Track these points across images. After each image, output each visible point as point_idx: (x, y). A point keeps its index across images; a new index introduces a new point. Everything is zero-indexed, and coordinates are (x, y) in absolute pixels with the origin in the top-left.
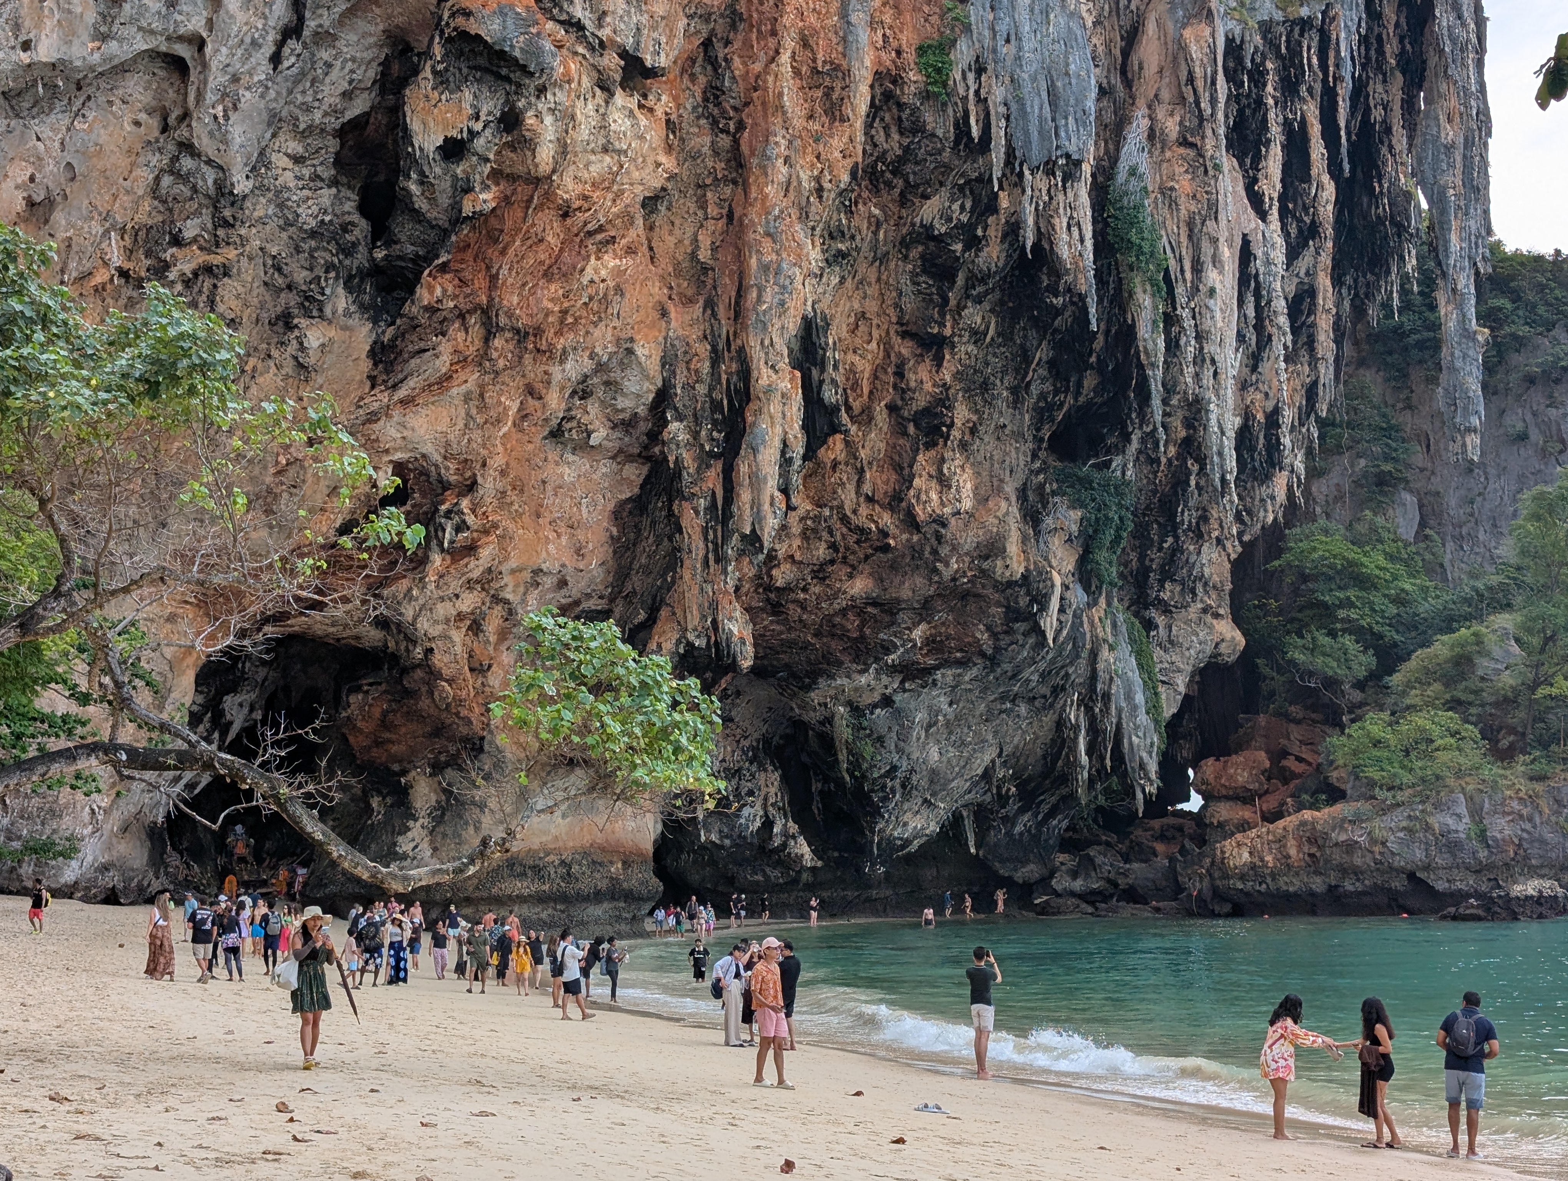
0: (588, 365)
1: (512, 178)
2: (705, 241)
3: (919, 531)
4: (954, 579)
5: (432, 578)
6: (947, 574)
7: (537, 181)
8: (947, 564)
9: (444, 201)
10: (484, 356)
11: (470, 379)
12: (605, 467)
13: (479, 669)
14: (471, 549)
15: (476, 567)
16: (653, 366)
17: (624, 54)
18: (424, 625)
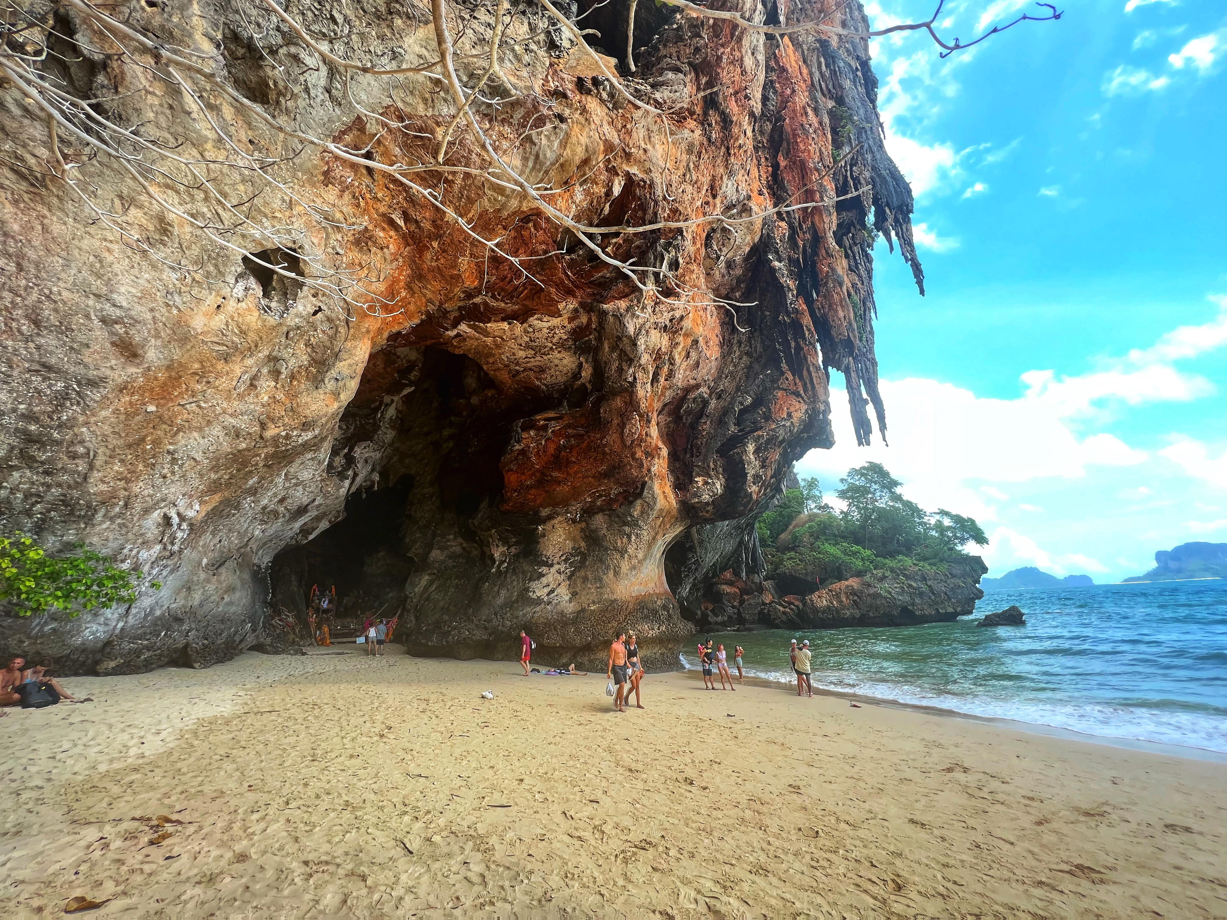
5: (650, 302)
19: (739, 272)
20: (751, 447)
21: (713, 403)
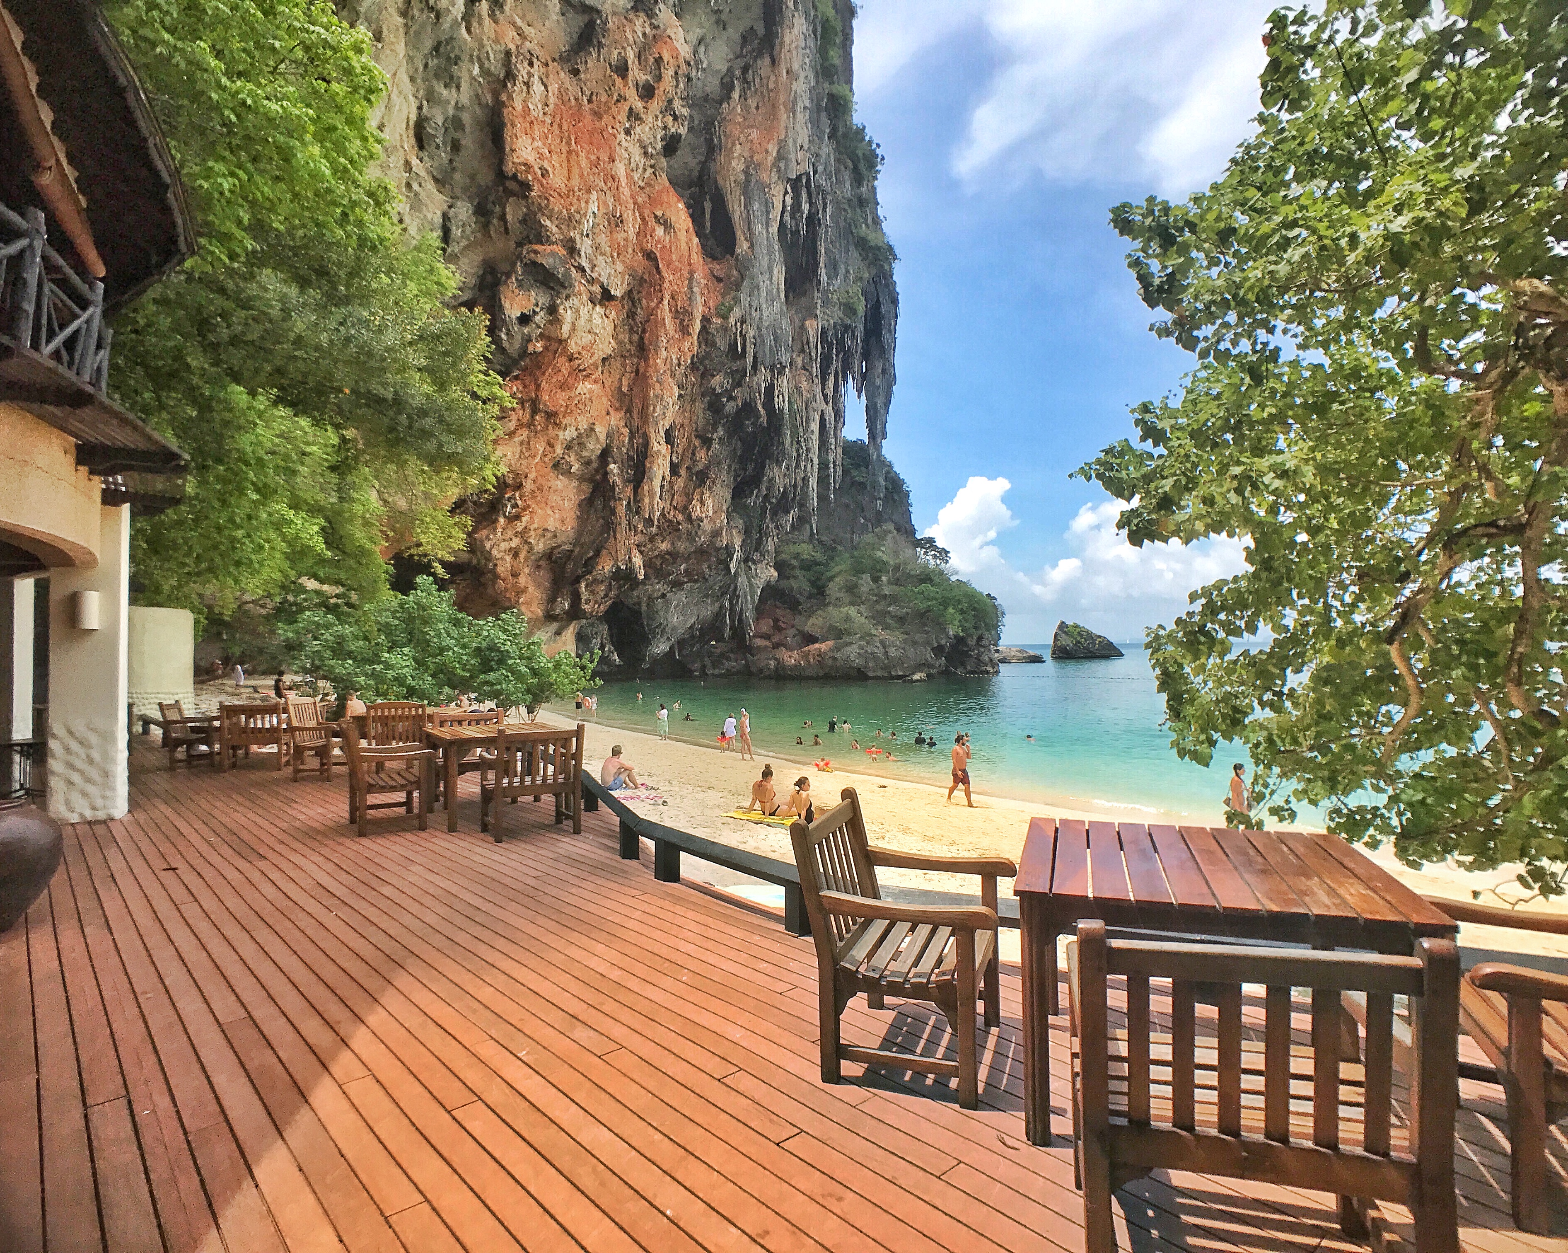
0: (575, 434)
1: (549, 339)
2: (625, 382)
3: (691, 523)
4: (701, 545)
5: (499, 530)
6: (699, 542)
7: (560, 341)
8: (700, 538)
9: (517, 345)
10: (530, 425)
11: (524, 434)
12: (575, 484)
13: (515, 575)
14: (518, 517)
15: (520, 526)
16: (602, 437)
17: (602, 287)
18: (495, 552)
19: (595, 465)
20: (583, 585)
21: (577, 550)
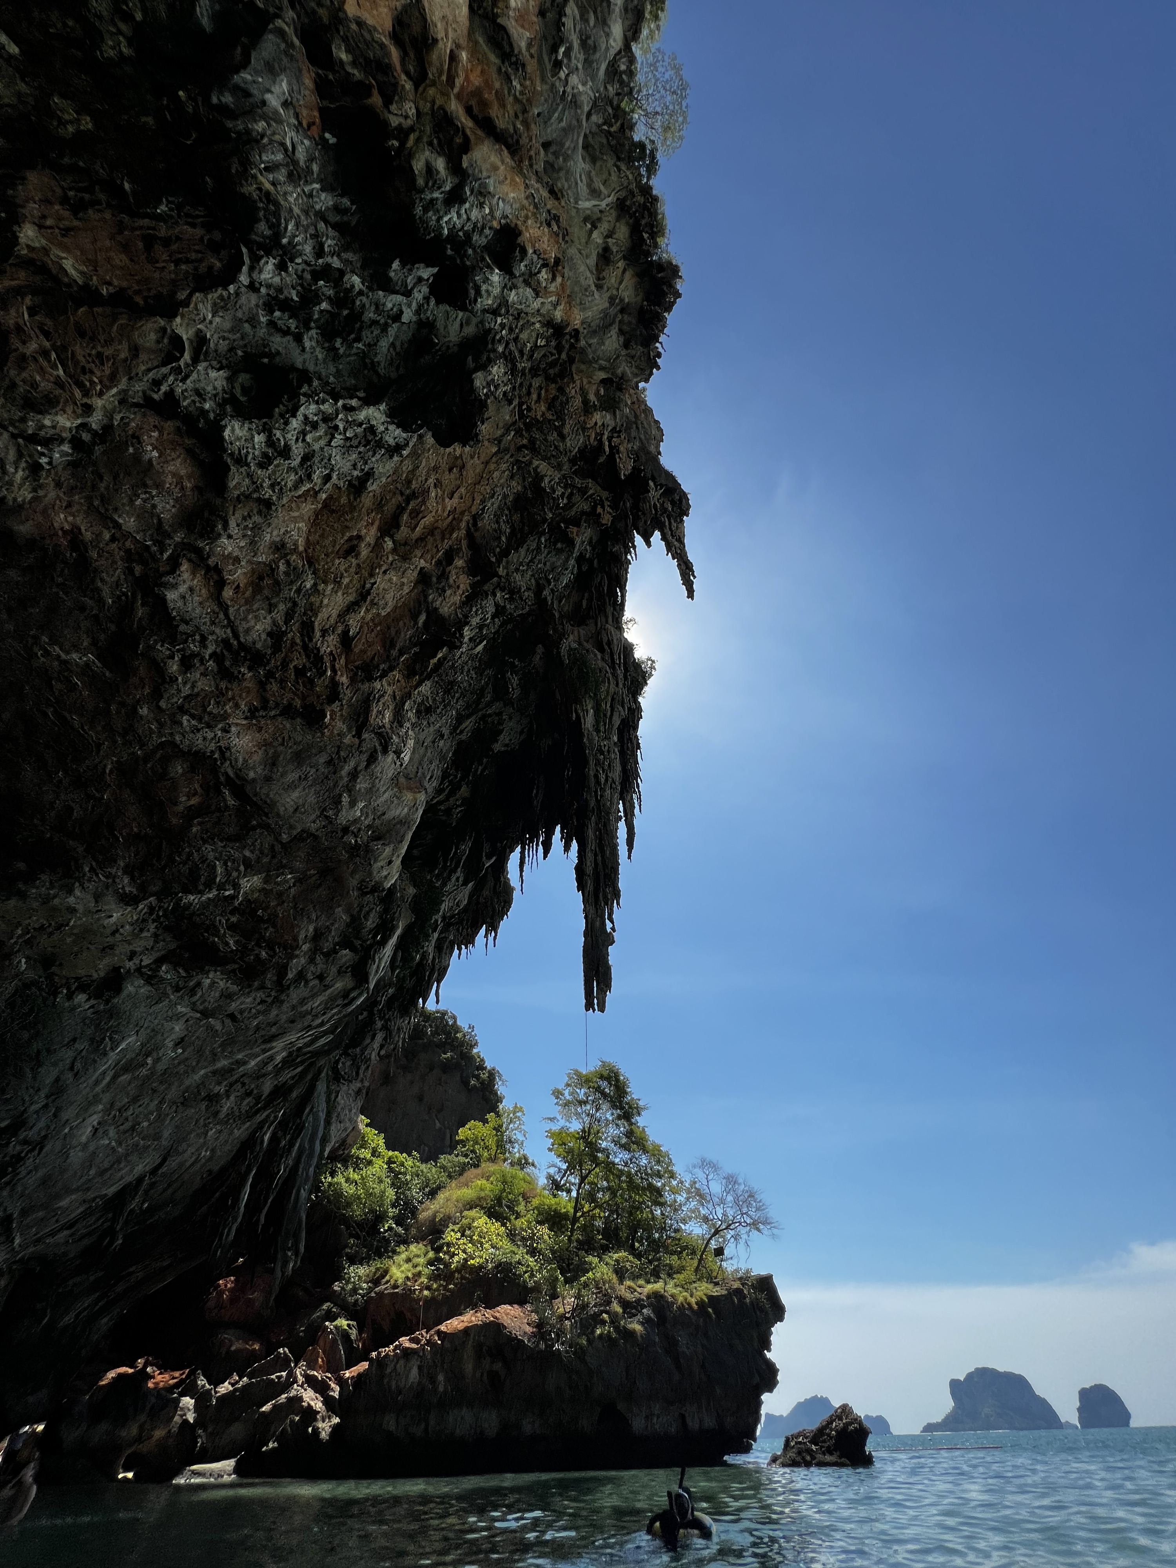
3: (358, 735)
4: (346, 830)
6: (346, 816)
8: (353, 804)
